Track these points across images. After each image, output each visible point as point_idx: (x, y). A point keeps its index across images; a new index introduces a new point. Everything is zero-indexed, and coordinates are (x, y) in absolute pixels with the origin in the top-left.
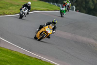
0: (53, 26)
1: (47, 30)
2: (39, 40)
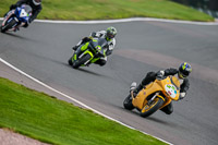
0: (182, 81)
1: (167, 89)
2: (145, 116)
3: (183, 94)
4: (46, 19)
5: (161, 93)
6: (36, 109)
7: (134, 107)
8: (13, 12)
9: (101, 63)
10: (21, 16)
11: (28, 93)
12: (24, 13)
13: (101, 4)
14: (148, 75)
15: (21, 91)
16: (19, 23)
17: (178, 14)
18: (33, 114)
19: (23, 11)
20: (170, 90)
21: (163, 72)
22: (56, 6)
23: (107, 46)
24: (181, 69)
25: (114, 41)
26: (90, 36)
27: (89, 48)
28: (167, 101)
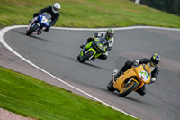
3: (154, 79)
4: (64, 26)
5: (136, 78)
6: (55, 101)
7: (115, 90)
8: (36, 18)
9: (103, 57)
10: (42, 22)
11: (49, 88)
12: (45, 20)
13: (109, 14)
14: (126, 64)
15: (42, 86)
16: (41, 28)
17: (173, 23)
18: (52, 105)
19: (44, 18)
20: (143, 75)
21: (138, 61)
22: (72, 16)
23: (107, 44)
24: (152, 59)
25: (112, 39)
26: (93, 37)
27: (92, 46)
28: (140, 84)
